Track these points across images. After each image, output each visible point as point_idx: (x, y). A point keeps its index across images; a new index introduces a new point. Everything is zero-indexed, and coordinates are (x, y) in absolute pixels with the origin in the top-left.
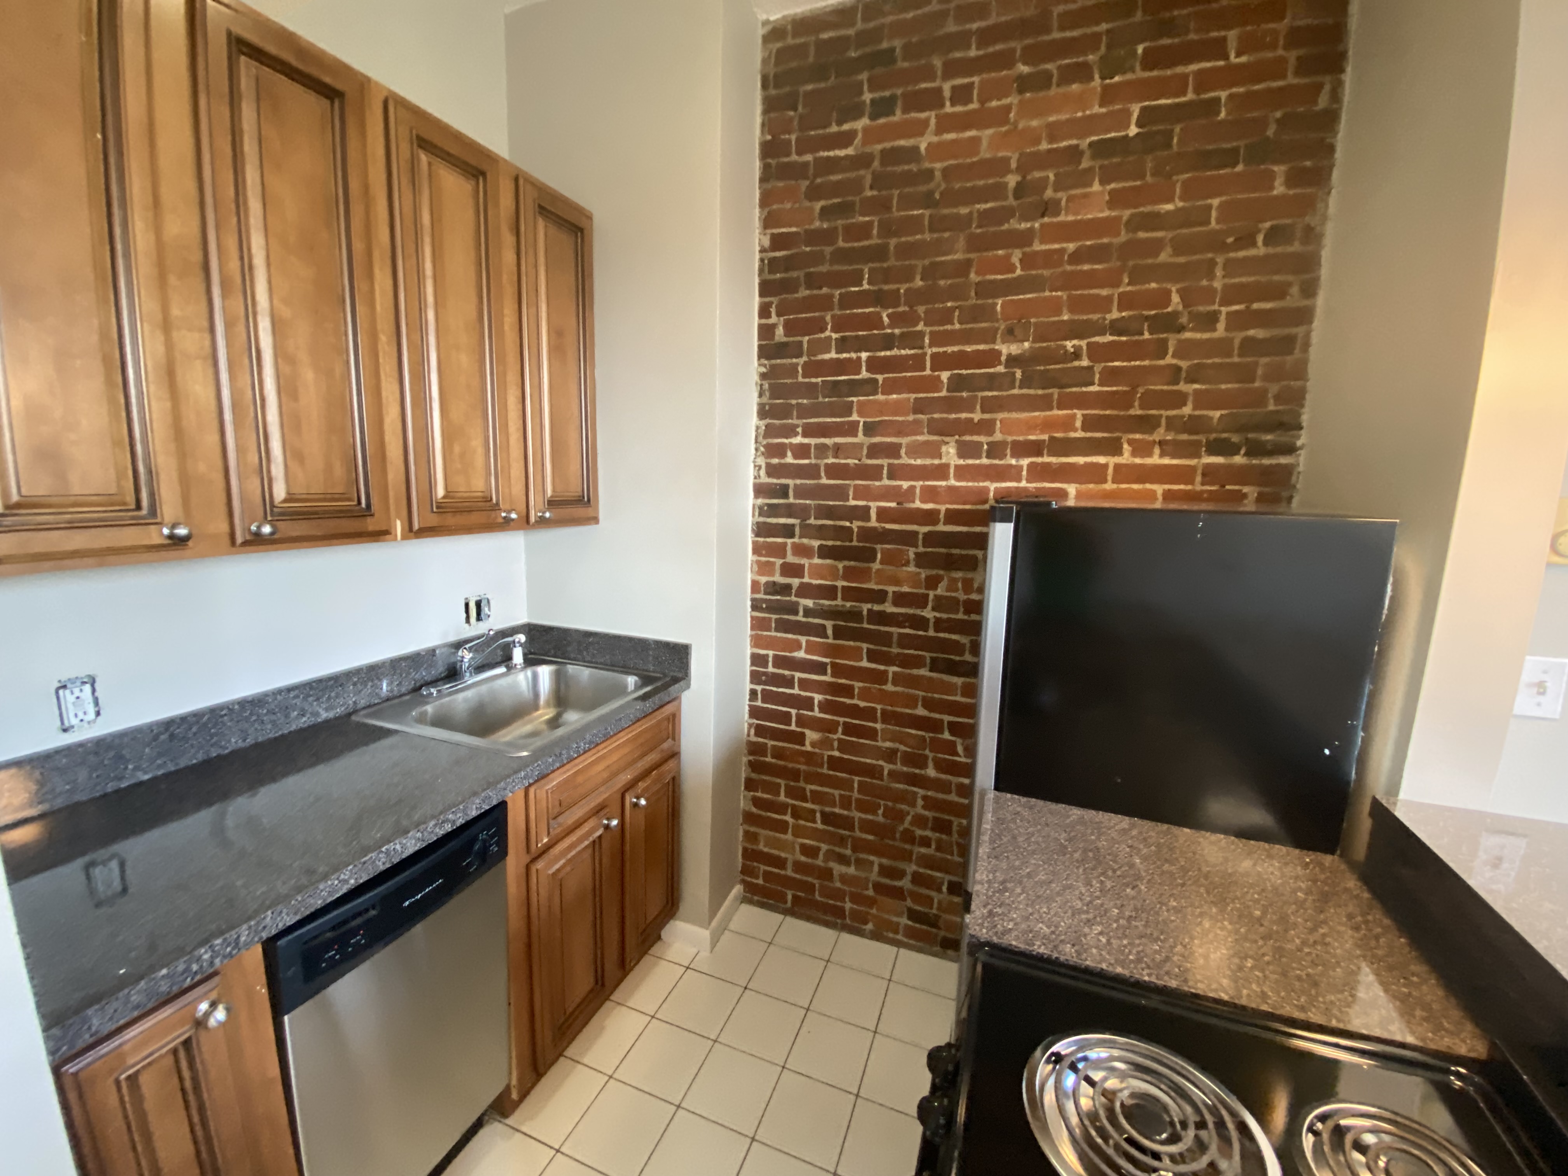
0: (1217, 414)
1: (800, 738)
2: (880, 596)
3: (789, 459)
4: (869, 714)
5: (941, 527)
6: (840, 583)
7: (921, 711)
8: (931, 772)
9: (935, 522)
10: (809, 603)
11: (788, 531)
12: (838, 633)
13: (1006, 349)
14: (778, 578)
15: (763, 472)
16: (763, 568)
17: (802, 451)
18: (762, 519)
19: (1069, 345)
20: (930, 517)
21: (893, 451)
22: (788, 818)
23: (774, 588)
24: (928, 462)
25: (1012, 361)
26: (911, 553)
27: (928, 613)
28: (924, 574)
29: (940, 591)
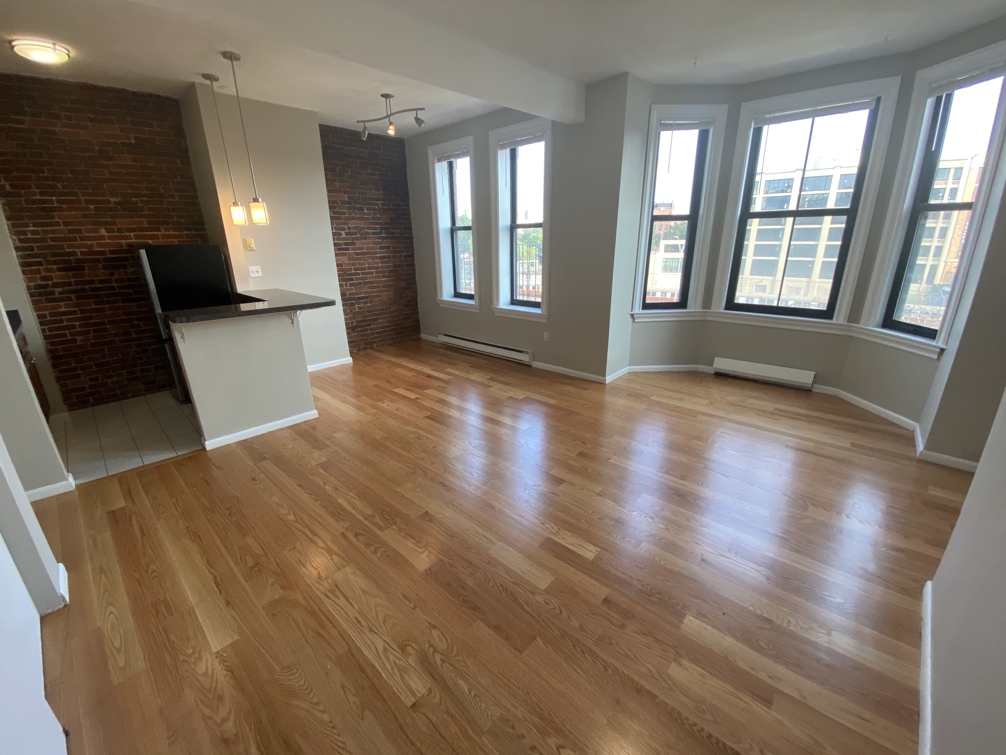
0: (184, 221)
1: (75, 341)
2: (92, 282)
3: (30, 236)
4: (103, 323)
5: (108, 256)
6: (72, 280)
7: (123, 317)
8: (134, 335)
9: (106, 254)
10: (60, 290)
11: (39, 264)
12: (78, 298)
13: (113, 200)
14: (40, 282)
15: (17, 242)
16: (29, 280)
17: (33, 232)
18: (23, 260)
19: (134, 200)
20: (103, 253)
21: (80, 231)
22: (79, 371)
23: (38, 287)
24: (96, 235)
25: (116, 203)
26: (100, 265)
27: (114, 284)
28: (107, 272)
29: (116, 277)
